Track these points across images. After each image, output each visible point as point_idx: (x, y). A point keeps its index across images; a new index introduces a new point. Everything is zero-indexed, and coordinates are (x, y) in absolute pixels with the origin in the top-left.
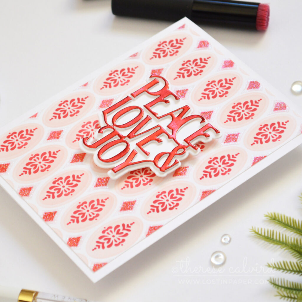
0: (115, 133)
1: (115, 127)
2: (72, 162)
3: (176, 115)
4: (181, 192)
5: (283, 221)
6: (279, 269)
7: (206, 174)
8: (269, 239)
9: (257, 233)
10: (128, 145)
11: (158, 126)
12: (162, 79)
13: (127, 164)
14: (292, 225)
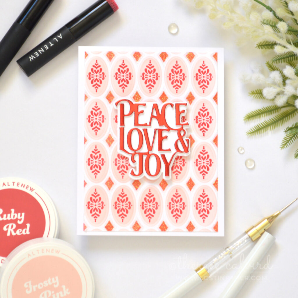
0: (141, 155)
1: (136, 152)
2: (137, 189)
3: (155, 114)
4: (204, 152)
5: (254, 114)
6: (286, 144)
7: (204, 131)
8: (258, 130)
9: (251, 133)
10: (156, 156)
11: (155, 130)
12: (123, 101)
13: (167, 165)
14: (260, 112)
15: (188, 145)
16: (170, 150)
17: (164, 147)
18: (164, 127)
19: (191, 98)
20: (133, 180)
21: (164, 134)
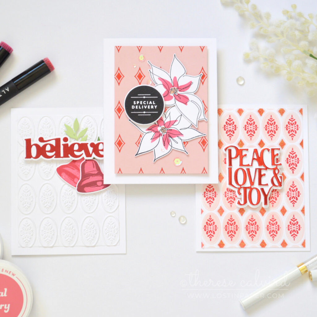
0: (245, 189)
1: (242, 186)
2: (242, 215)
3: (255, 157)
4: (293, 186)
7: (293, 169)
10: (257, 189)
11: (256, 169)
12: (230, 147)
13: (266, 196)
15: (282, 181)
16: (267, 185)
17: (263, 183)
18: (262, 167)
19: (282, 144)
20: (239, 208)
21: (263, 172)
